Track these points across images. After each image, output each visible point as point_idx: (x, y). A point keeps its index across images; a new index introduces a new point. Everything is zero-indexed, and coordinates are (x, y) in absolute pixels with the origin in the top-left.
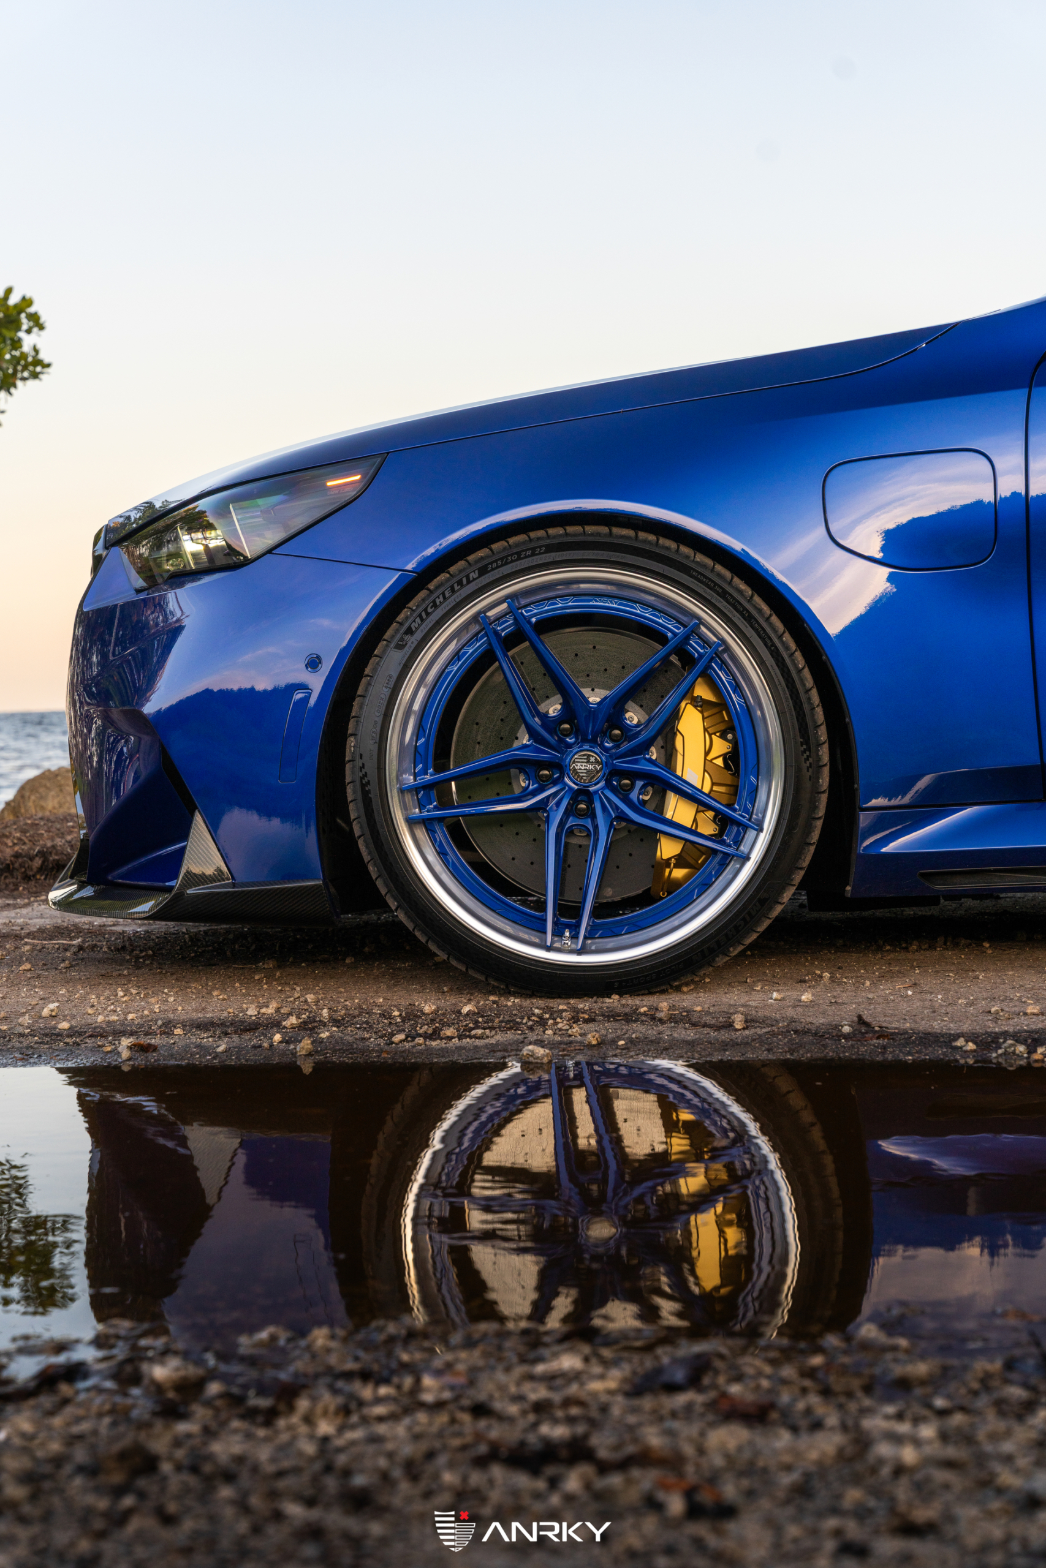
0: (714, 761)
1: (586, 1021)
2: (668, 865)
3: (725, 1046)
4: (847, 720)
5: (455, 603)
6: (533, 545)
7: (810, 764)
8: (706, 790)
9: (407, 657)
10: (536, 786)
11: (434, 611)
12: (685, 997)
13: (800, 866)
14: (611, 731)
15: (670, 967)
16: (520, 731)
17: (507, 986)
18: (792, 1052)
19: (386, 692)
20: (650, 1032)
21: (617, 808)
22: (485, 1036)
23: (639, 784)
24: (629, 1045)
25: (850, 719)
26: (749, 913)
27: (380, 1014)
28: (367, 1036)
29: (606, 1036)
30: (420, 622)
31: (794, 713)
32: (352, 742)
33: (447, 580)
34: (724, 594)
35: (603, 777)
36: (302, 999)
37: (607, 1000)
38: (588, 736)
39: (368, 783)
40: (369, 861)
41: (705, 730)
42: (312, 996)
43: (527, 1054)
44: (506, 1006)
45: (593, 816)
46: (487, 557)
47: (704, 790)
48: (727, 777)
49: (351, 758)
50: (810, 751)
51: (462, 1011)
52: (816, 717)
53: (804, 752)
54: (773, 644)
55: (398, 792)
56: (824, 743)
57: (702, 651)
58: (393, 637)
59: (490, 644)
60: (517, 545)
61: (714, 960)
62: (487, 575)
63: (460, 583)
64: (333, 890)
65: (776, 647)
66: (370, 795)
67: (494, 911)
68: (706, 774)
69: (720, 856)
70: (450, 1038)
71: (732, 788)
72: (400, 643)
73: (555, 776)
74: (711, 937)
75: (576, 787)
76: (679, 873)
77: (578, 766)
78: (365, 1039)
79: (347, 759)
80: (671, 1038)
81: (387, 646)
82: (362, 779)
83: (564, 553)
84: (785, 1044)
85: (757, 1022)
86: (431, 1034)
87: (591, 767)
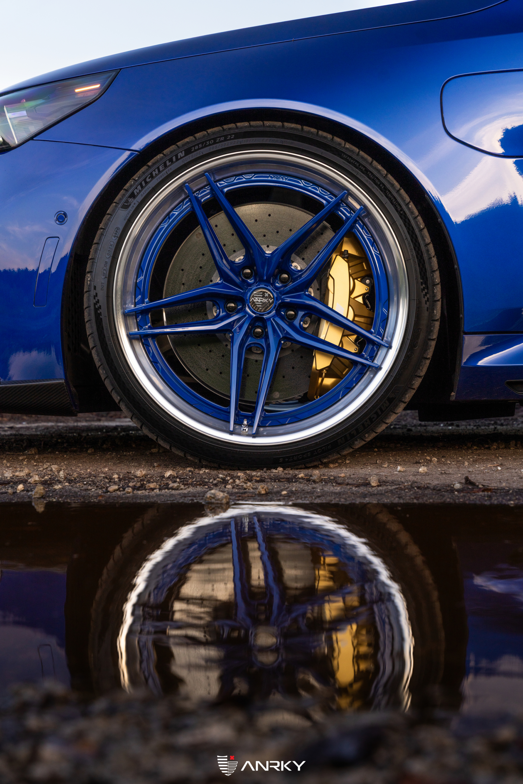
0: (356, 299)
1: (257, 481)
2: (321, 375)
3: (364, 496)
4: (456, 266)
5: (166, 175)
6: (225, 133)
7: (428, 298)
8: (351, 317)
9: (130, 214)
10: (224, 313)
11: (151, 181)
12: (332, 470)
13: (418, 375)
14: (281, 275)
15: (321, 448)
16: (214, 275)
17: (200, 461)
18: (417, 499)
19: (115, 240)
20: (306, 488)
21: (284, 330)
22: (179, 489)
23: (301, 313)
24: (290, 494)
25: (458, 266)
26: (380, 409)
27: (104, 477)
28: (90, 488)
29: (273, 489)
30: (140, 189)
31: (416, 260)
32: (88, 277)
33: (161, 159)
34: (366, 172)
35: (274, 308)
36: (49, 469)
37: (274, 471)
38: (263, 277)
39: (100, 307)
40: (100, 366)
41: (350, 275)
42: (56, 466)
43: (210, 497)
44: (199, 473)
45: (267, 338)
46: (192, 142)
47: (349, 318)
48: (366, 312)
49: (87, 290)
50: (428, 289)
51: (165, 476)
52: (432, 264)
53: (423, 289)
54: (402, 210)
55: (122, 314)
56: (438, 284)
57: (349, 215)
58: (121, 199)
59: (193, 207)
60: (214, 133)
61: (353, 443)
62: (190, 155)
63: (171, 160)
64: (73, 389)
65: (404, 212)
66: (101, 317)
67: (192, 405)
68: (350, 307)
69: (359, 367)
70: (153, 489)
71: (369, 319)
72: (125, 204)
73: (239, 307)
74: (352, 425)
75: (254, 315)
76: (328, 381)
77: (256, 300)
78: (88, 489)
79: (85, 290)
80: (322, 491)
81: (116, 206)
82: (95, 304)
83: (249, 139)
84: (411, 494)
85: (388, 482)
86: (139, 487)
87: (265, 300)
